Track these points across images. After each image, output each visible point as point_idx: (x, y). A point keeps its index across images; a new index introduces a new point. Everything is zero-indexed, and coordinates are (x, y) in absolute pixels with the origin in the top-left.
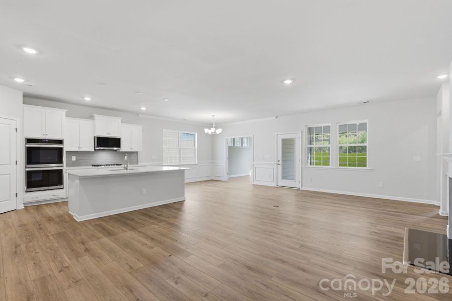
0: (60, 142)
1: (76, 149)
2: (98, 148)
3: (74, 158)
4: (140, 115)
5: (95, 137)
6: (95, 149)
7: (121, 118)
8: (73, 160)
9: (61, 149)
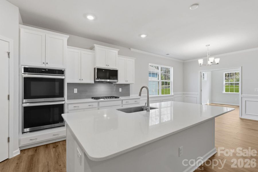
0: (61, 72)
1: (77, 81)
2: (98, 80)
3: (76, 91)
4: (131, 49)
5: (95, 69)
6: (95, 81)
7: (119, 50)
8: (75, 92)
9: (62, 81)
